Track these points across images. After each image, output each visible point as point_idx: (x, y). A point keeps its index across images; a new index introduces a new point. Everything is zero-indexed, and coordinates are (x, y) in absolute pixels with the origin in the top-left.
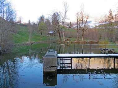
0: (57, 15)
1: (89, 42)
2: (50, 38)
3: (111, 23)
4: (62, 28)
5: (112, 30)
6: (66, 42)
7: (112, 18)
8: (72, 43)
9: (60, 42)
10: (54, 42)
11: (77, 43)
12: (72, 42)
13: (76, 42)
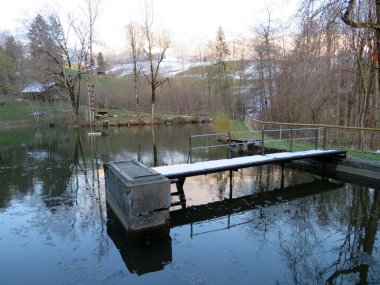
0: (49, 23)
1: (171, 121)
2: (36, 110)
3: (223, 64)
4: (79, 75)
5: (227, 85)
6: (100, 122)
7: (226, 51)
8: (120, 125)
9: (75, 123)
10: (51, 126)
11: (137, 125)
12: (121, 122)
13: (132, 121)
